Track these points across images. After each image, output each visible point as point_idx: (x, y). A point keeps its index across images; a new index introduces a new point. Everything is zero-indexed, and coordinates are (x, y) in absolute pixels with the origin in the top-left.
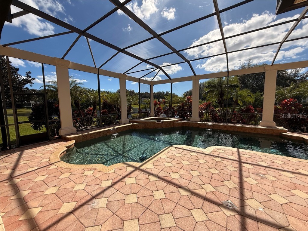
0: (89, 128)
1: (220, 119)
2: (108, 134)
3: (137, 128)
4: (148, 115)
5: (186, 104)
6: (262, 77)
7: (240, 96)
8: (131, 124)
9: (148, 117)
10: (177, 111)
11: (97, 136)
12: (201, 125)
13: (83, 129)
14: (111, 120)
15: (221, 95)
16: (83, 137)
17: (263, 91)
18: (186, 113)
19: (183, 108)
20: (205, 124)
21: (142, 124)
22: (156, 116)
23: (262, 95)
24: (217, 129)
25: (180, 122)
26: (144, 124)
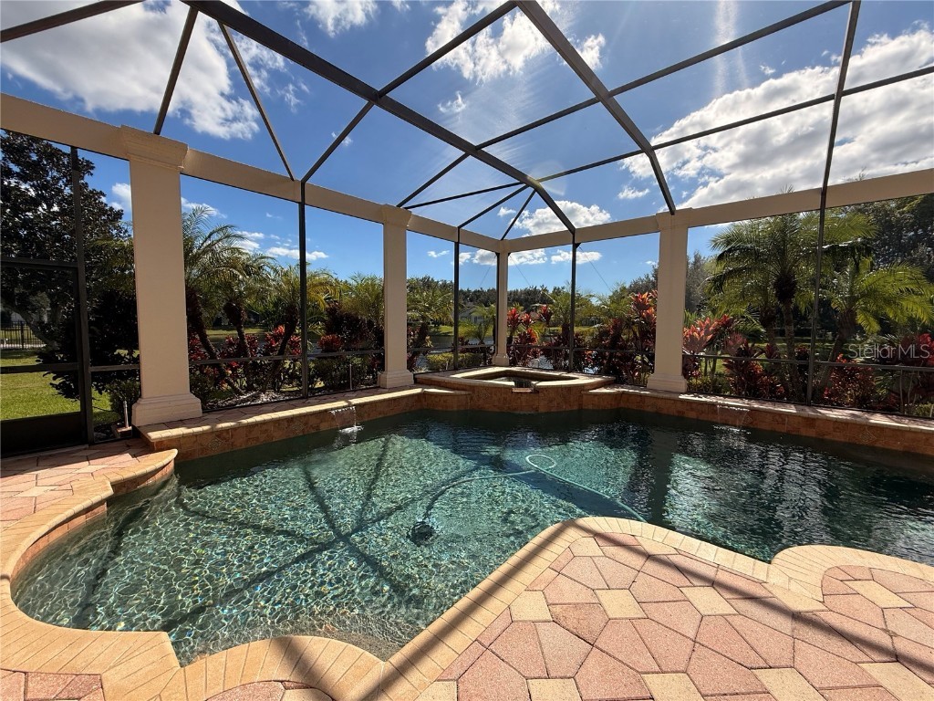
0: (264, 398)
1: (773, 385)
2: (324, 427)
3: (440, 408)
4: (485, 358)
5: (629, 323)
8: (418, 390)
9: (486, 366)
10: (591, 349)
11: (278, 435)
12: (694, 406)
13: (244, 401)
14: (349, 372)
15: (785, 287)
16: (218, 436)
18: (631, 358)
19: (617, 337)
20: (713, 405)
21: (458, 392)
22: (513, 363)
24: (768, 428)
25: (604, 390)
26: (467, 393)
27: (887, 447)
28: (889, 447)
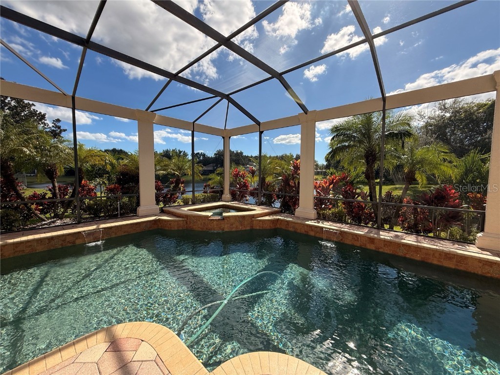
2: (78, 243)
3: (167, 228)
6: (484, 127)
7: (422, 162)
12: (313, 228)
15: (371, 157)
17: (488, 150)
20: (322, 228)
21: (177, 219)
23: (484, 161)
24: (350, 243)
25: (267, 218)
26: (183, 219)
27: (412, 257)
28: (414, 258)
